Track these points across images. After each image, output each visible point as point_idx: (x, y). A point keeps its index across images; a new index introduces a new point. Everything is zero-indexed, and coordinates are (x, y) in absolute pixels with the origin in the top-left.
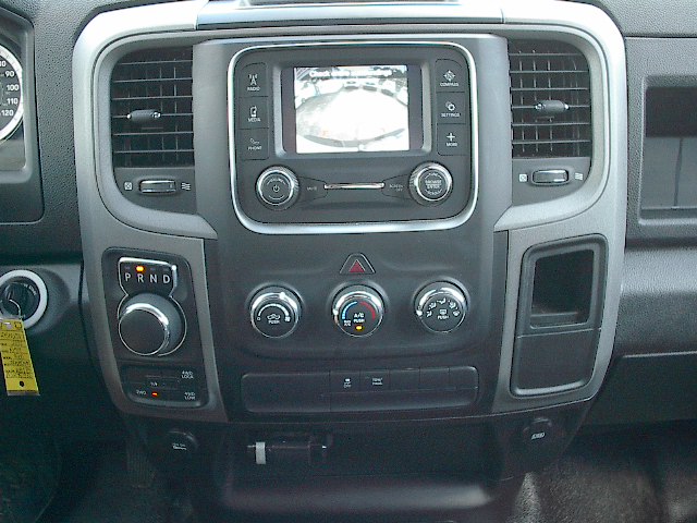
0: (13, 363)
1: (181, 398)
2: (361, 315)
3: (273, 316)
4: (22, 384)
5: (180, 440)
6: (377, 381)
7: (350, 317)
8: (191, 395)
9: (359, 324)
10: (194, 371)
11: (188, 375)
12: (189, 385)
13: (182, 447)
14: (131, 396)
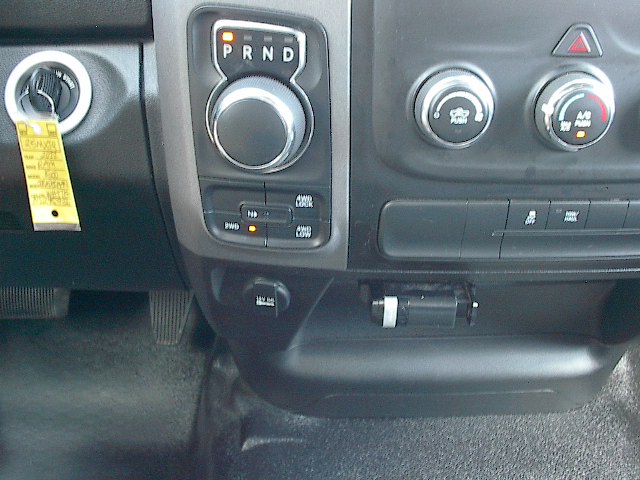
0: (42, 184)
1: (292, 235)
2: (588, 115)
3: (459, 111)
4: (55, 214)
5: (268, 293)
6: (571, 216)
7: (571, 116)
8: (305, 231)
9: (582, 129)
10: (315, 196)
11: (305, 201)
12: (305, 215)
13: (270, 303)
14: (216, 231)
